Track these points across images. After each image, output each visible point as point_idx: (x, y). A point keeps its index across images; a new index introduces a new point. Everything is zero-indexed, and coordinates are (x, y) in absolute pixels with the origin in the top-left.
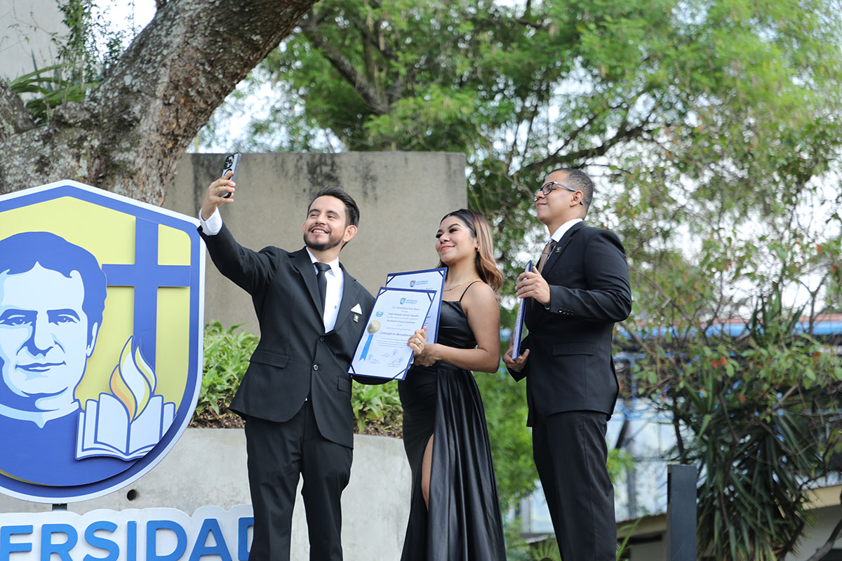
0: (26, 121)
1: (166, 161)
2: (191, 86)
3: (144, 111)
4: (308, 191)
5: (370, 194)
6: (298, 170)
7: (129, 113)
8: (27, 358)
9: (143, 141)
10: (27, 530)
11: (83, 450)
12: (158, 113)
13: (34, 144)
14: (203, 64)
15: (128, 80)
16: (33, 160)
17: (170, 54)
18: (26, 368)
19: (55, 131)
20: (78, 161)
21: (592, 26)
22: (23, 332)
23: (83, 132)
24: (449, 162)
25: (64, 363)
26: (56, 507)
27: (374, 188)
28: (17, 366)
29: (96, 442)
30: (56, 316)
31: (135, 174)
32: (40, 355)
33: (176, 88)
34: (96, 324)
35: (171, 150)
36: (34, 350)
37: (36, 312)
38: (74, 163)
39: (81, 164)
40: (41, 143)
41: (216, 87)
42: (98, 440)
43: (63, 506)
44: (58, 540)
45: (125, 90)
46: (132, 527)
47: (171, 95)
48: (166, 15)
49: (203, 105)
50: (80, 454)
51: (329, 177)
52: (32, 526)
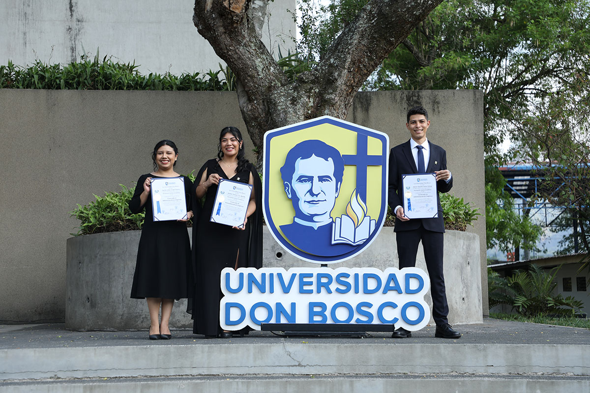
0: (285, 80)
1: (348, 98)
2: (361, 63)
3: (339, 75)
4: (406, 109)
5: (436, 110)
6: (402, 99)
7: (332, 76)
8: (309, 198)
9: (339, 89)
10: (311, 276)
11: (335, 240)
12: (345, 76)
13: (290, 91)
14: (367, 53)
15: (332, 61)
16: (289, 99)
17: (352, 48)
18: (309, 202)
19: (299, 85)
20: (309, 99)
21: (533, 21)
22: (307, 185)
23: (312, 85)
24: (475, 94)
25: (325, 200)
26: (323, 265)
27: (438, 107)
28: (305, 201)
29: (340, 237)
30: (322, 179)
31: (334, 105)
32: (315, 196)
33: (354, 64)
34: (339, 183)
35: (350, 93)
36: (312, 194)
37: (313, 177)
38: (307, 100)
39: (310, 100)
40: (293, 91)
41: (372, 63)
42: (341, 236)
43: (326, 265)
44: (324, 280)
45: (331, 65)
46: (356, 276)
47: (352, 67)
48: (350, 30)
49: (366, 72)
50: (333, 242)
51: (416, 102)
52: (312, 274)
